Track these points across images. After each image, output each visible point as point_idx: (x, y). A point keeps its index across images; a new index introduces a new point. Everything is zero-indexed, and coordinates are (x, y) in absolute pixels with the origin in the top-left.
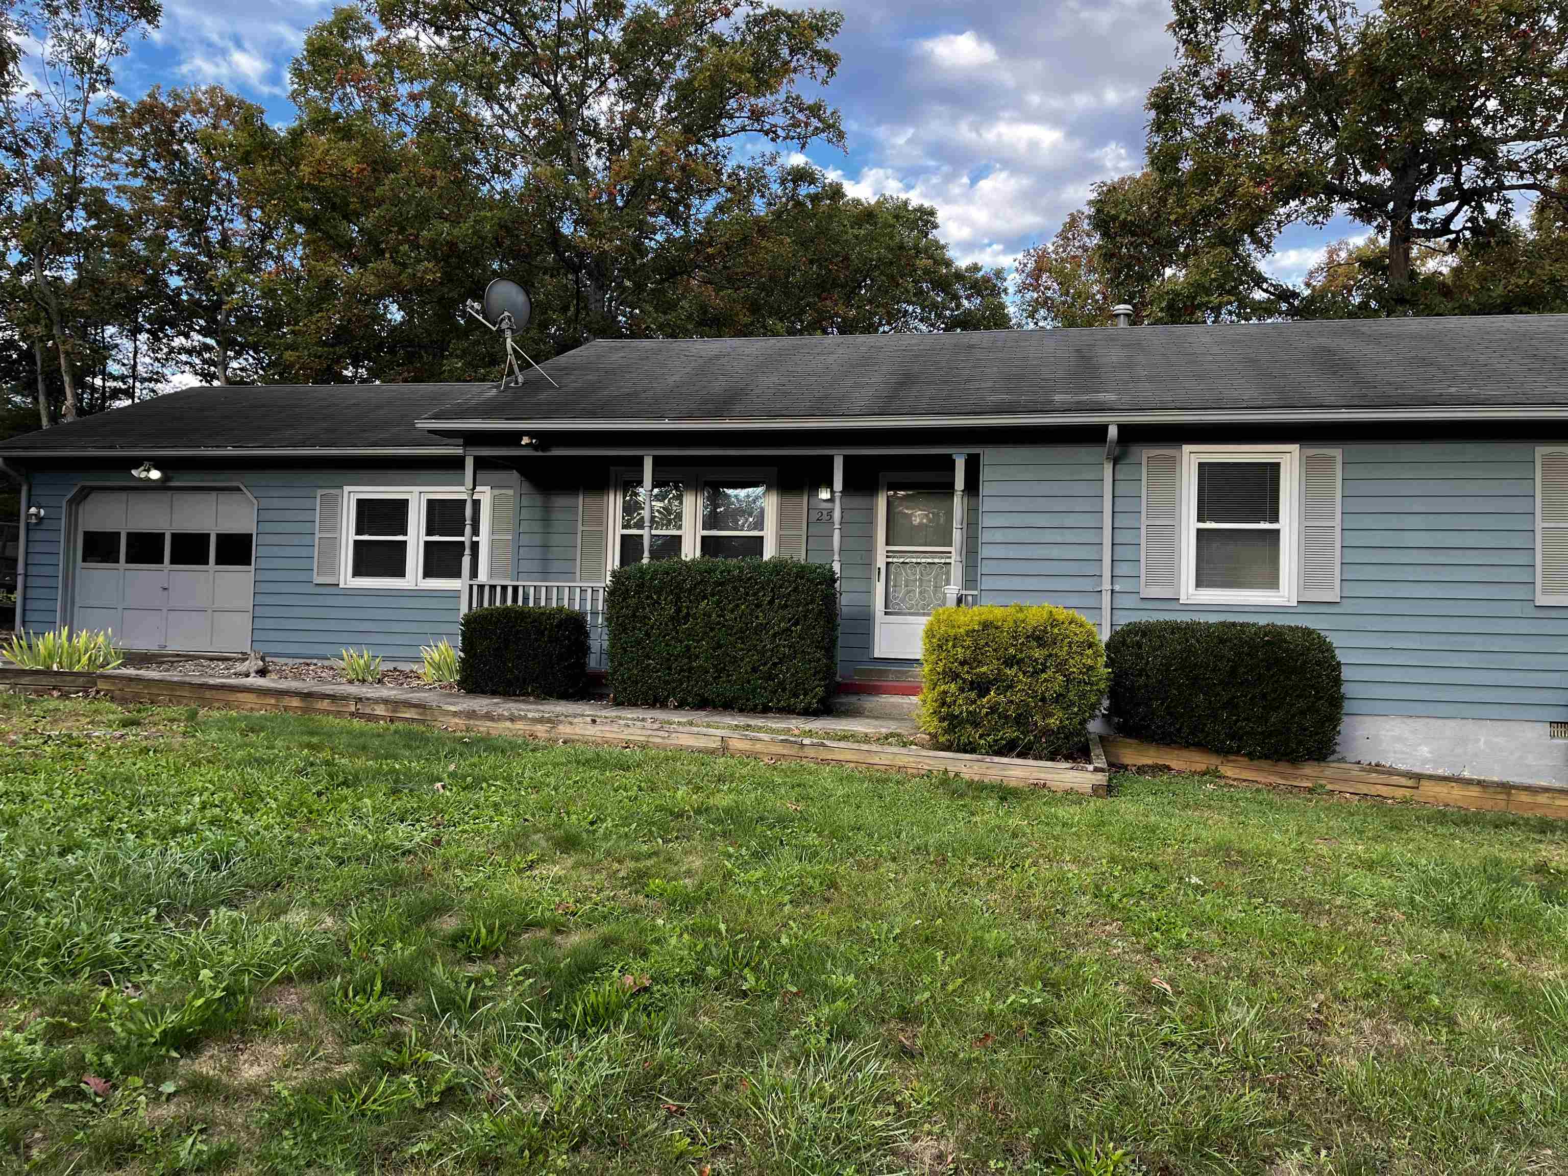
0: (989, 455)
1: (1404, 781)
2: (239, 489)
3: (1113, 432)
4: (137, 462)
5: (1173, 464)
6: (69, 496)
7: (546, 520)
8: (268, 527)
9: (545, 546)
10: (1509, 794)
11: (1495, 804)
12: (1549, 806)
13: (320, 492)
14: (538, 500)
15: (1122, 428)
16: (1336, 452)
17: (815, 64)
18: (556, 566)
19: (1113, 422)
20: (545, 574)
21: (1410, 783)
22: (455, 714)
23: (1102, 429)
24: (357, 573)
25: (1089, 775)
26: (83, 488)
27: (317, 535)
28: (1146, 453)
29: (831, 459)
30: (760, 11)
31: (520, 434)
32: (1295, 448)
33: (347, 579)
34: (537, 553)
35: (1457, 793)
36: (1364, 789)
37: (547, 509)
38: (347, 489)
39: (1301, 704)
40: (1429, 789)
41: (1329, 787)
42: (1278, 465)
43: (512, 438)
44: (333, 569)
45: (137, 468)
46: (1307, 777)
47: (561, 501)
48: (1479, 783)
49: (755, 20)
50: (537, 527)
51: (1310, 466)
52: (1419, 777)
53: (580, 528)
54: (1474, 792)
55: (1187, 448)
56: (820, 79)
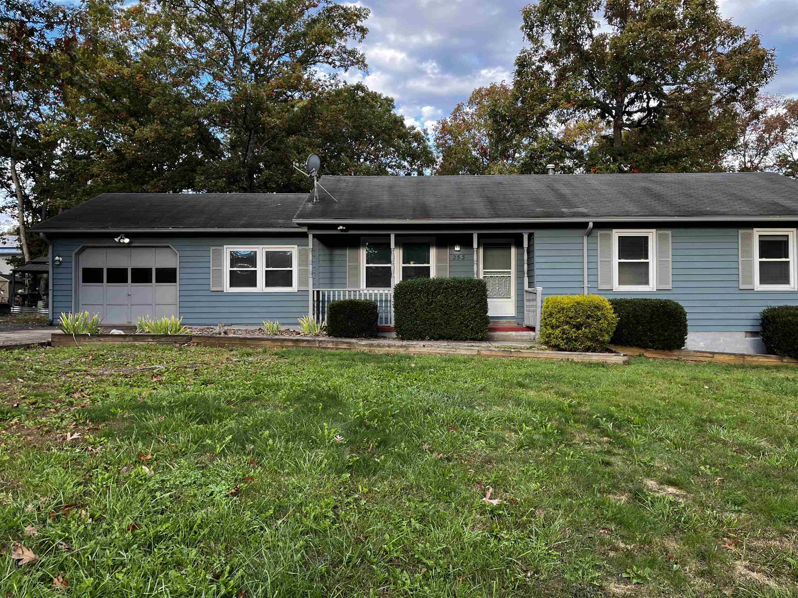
0: (537, 233)
1: (708, 355)
2: (168, 247)
3: (591, 225)
4: (117, 235)
5: (609, 237)
6: (76, 251)
7: (331, 261)
8: (185, 265)
9: (331, 272)
10: (744, 358)
11: (739, 361)
12: (757, 361)
13: (212, 248)
14: (327, 251)
15: (595, 223)
16: (669, 232)
17: (356, 32)
18: (336, 281)
19: (591, 221)
20: (332, 284)
21: (711, 355)
22: (364, 345)
23: (587, 224)
24: (231, 286)
25: (622, 357)
26: (83, 247)
27: (211, 268)
28: (600, 232)
29: (472, 234)
30: (331, 5)
31: (339, 225)
32: (654, 231)
33: (227, 288)
34: (328, 275)
35: (727, 358)
36: (695, 359)
37: (331, 255)
38: (225, 247)
39: (675, 328)
40: (717, 357)
41: (683, 359)
42: (648, 237)
43: (334, 227)
44: (220, 283)
45: (117, 237)
46: (676, 356)
47: (337, 252)
48: (734, 354)
49: (327, 9)
50: (327, 264)
51: (660, 238)
52: (713, 353)
53: (348, 264)
54: (732, 357)
55: (614, 231)
56: (358, 40)
